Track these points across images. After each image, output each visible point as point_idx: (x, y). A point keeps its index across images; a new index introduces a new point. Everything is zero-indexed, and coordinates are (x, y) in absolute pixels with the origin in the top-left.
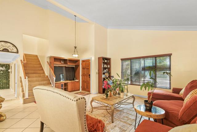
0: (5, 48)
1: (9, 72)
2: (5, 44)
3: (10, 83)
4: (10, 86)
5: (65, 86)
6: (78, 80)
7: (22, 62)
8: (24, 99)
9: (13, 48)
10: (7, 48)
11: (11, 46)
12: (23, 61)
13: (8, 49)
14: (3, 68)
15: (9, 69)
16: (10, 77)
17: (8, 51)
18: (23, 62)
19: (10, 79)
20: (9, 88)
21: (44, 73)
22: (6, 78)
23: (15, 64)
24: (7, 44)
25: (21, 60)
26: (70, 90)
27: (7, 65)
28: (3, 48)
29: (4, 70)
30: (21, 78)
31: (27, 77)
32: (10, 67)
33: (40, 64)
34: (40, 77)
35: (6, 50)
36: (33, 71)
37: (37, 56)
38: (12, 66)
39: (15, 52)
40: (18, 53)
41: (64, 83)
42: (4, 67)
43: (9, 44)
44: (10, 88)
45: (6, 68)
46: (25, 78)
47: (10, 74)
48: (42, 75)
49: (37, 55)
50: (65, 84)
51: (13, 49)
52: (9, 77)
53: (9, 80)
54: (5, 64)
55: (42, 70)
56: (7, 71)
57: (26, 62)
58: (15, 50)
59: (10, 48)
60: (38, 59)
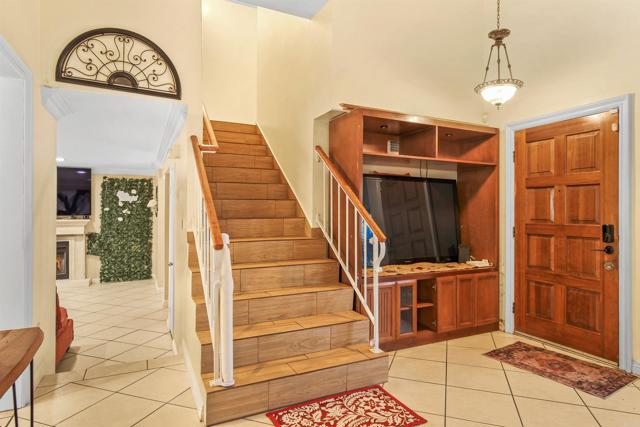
0: (120, 67)
1: (149, 213)
2: (120, 45)
3: (153, 256)
4: (153, 270)
5: (419, 301)
6: (484, 263)
7: (196, 148)
8: (210, 395)
9: (155, 67)
10: (127, 68)
11: (149, 55)
12: (200, 142)
13: (134, 72)
14: (131, 195)
15: (150, 197)
16: (153, 231)
17: (134, 88)
18: (201, 149)
19: (153, 241)
20: (147, 275)
21: (296, 212)
22: (141, 234)
23: (168, 175)
24: (128, 46)
25: (194, 139)
26: (451, 328)
27: (143, 181)
28: (112, 68)
29: (134, 203)
30: (191, 240)
31: (226, 238)
32: (154, 192)
33: (273, 165)
34: (279, 234)
35: (122, 81)
36: (244, 205)
37: (254, 130)
38: (160, 184)
39: (165, 89)
40: (178, 96)
41: (413, 281)
42: (134, 192)
43: (139, 47)
44: (153, 275)
45: (139, 194)
46: (219, 247)
47: (154, 218)
48: (289, 223)
49: (256, 127)
50: (419, 282)
51: (155, 75)
52: (149, 232)
53: (151, 244)
54: (137, 181)
55: (287, 195)
56: (143, 205)
57: (215, 144)
58: (165, 81)
59: (143, 66)
60: (261, 142)
